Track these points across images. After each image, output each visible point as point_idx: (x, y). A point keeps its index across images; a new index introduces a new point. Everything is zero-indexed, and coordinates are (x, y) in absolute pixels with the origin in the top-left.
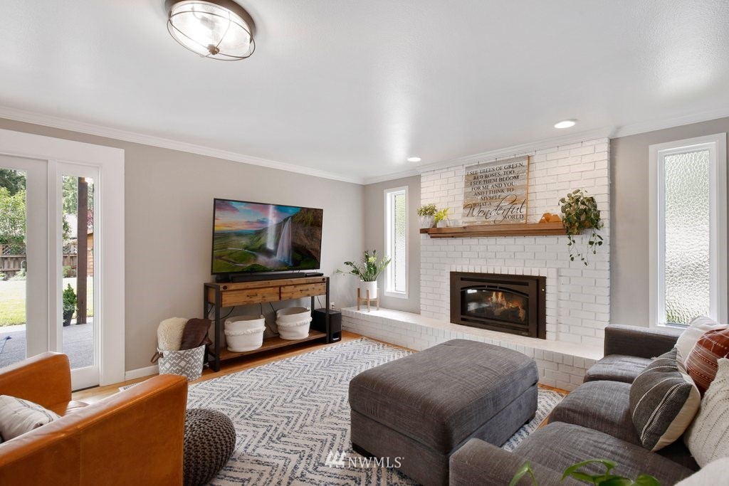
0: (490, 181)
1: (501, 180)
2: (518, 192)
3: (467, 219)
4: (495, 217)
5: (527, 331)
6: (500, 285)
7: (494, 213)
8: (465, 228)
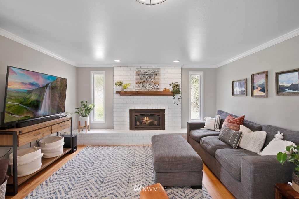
0: (146, 75)
1: (151, 75)
2: (157, 80)
3: (138, 88)
4: (149, 88)
5: (160, 128)
6: (150, 113)
7: (148, 87)
8: (137, 92)
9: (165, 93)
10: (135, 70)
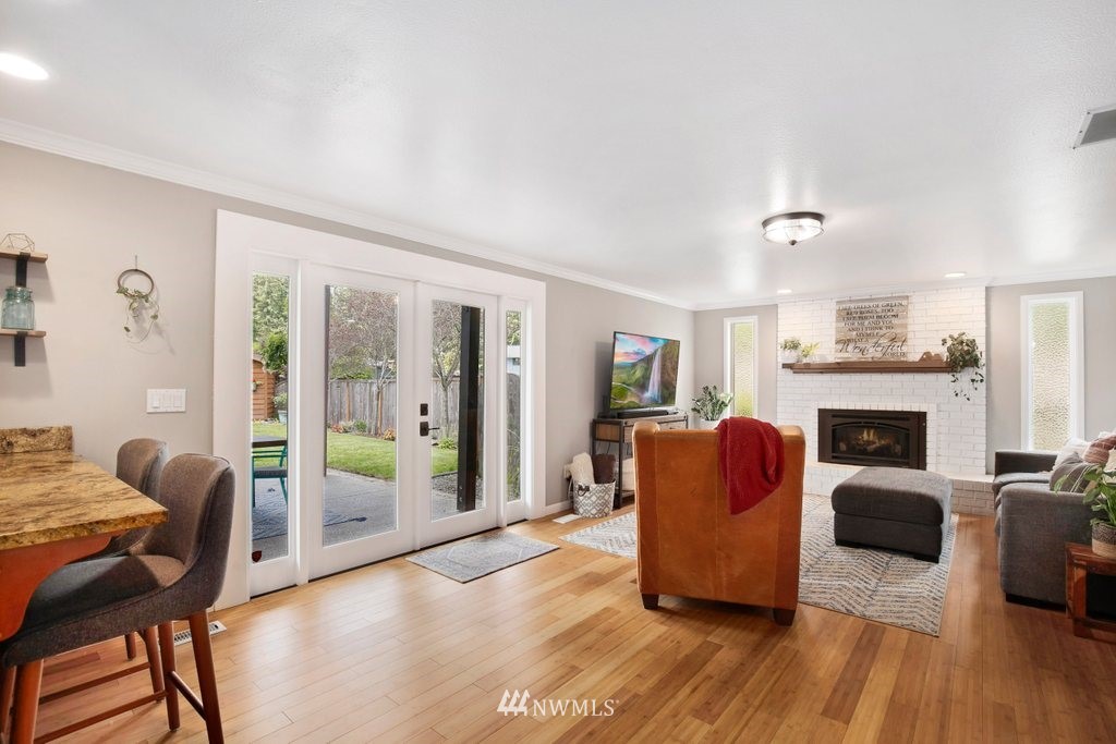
0: (866, 318)
1: (879, 317)
2: (898, 331)
3: (840, 355)
4: (873, 353)
5: (907, 463)
6: (878, 421)
7: (871, 350)
8: (838, 363)
10: (834, 307)
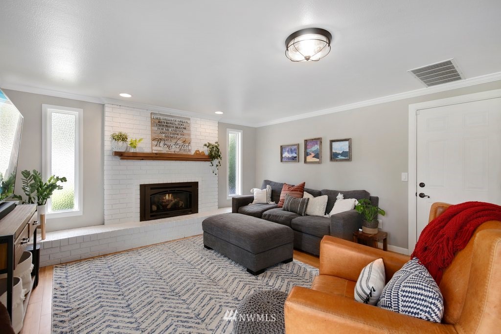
0: (170, 127)
1: (177, 128)
2: (187, 137)
4: (174, 149)
5: (191, 211)
7: (174, 147)
8: (156, 154)
9: (198, 158)
10: (150, 116)
